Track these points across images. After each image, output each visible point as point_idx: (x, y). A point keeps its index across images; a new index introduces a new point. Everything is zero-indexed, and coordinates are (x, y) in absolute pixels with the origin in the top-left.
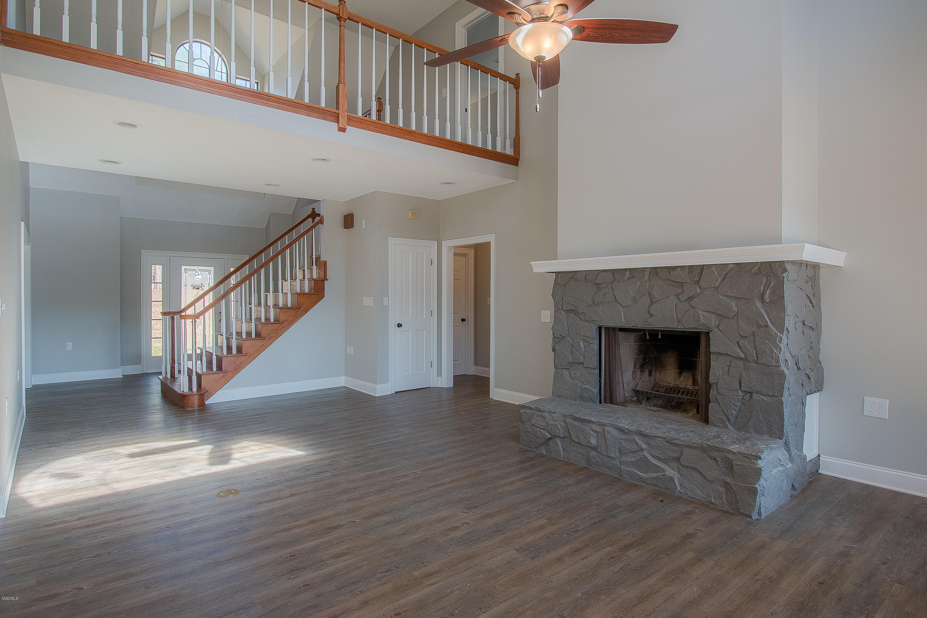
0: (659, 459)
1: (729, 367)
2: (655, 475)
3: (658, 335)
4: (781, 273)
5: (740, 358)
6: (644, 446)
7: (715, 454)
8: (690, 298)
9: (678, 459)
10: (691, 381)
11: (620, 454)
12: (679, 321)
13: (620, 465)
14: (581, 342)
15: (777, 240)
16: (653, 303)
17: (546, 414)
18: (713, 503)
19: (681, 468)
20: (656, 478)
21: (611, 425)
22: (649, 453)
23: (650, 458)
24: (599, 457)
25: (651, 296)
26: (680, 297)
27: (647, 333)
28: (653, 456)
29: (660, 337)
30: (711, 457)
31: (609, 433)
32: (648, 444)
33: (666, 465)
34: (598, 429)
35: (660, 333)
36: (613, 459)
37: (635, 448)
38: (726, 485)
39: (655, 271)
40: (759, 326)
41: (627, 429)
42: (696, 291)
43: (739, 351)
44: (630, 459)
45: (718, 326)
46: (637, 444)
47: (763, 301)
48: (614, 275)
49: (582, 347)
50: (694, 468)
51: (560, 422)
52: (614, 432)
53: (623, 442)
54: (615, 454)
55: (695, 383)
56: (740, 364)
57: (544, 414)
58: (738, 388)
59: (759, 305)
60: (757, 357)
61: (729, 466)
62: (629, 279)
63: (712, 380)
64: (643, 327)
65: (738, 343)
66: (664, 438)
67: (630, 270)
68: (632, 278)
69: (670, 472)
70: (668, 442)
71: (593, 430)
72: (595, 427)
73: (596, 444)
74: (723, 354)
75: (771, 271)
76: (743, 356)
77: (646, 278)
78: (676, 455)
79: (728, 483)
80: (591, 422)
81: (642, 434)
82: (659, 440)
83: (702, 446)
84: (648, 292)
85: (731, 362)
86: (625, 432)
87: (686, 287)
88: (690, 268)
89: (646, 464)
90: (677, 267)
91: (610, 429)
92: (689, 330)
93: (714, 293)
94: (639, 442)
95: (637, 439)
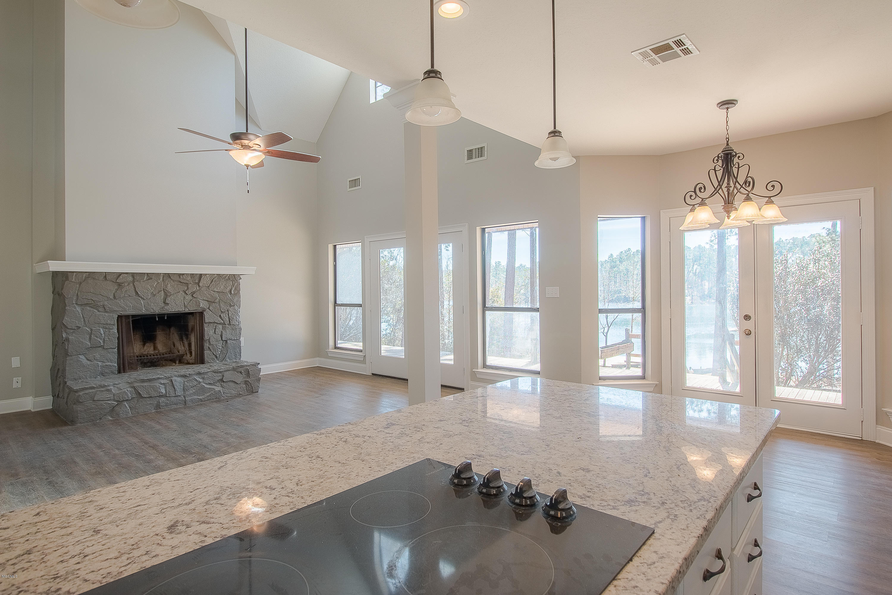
0: (210, 384)
1: (215, 329)
4: (239, 280)
5: (220, 324)
6: (201, 380)
7: (240, 370)
8: (193, 293)
9: (222, 380)
10: (152, 348)
11: (184, 391)
12: (185, 307)
13: (185, 398)
14: (101, 329)
16: (167, 296)
17: (111, 387)
18: (241, 394)
19: (223, 384)
20: (210, 396)
21: (176, 376)
22: (204, 383)
23: (206, 386)
24: (168, 400)
25: (166, 292)
26: (187, 292)
27: (157, 317)
28: (206, 384)
29: (157, 319)
30: (238, 372)
31: (175, 381)
32: (203, 378)
33: (213, 386)
35: (166, 316)
36: (178, 397)
37: (195, 383)
38: (246, 383)
39: (168, 276)
41: (189, 374)
42: (197, 288)
43: (220, 320)
44: (192, 391)
45: (209, 307)
46: (196, 380)
47: (231, 293)
49: (102, 332)
50: (229, 381)
51: (127, 389)
53: (186, 383)
55: (155, 348)
56: (221, 326)
57: (109, 388)
58: (220, 339)
59: (229, 295)
60: (230, 321)
61: (248, 373)
62: (147, 279)
63: (206, 337)
64: (160, 312)
65: (220, 316)
66: (213, 371)
67: (149, 274)
68: (150, 279)
69: (217, 389)
70: (215, 373)
71: (161, 384)
72: (162, 382)
73: (164, 392)
74: (211, 323)
75: (234, 279)
76: (222, 322)
77: (161, 280)
78: (220, 378)
79: (248, 381)
80: (159, 378)
81: (199, 374)
82: (210, 373)
83: (233, 368)
84: (163, 289)
85: (216, 326)
86: (187, 376)
87: (190, 286)
88: (192, 275)
89: (203, 390)
90: (183, 274)
91: (176, 378)
92: (191, 311)
93: (207, 290)
94: (198, 379)
95: (196, 378)
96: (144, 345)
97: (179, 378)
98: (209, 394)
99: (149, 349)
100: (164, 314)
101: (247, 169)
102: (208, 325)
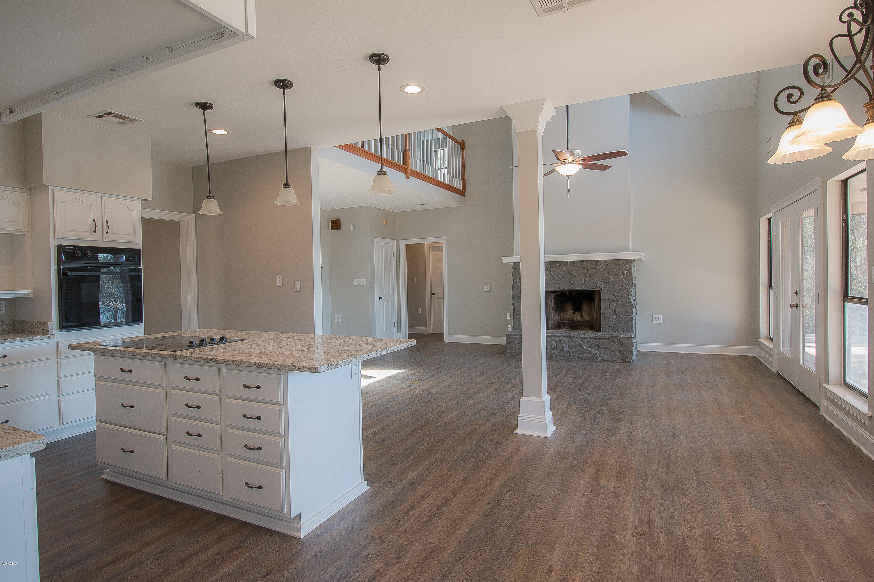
0: (589, 347)
1: (610, 305)
2: (587, 354)
3: (573, 293)
4: (631, 264)
5: (614, 301)
6: (581, 343)
7: (615, 340)
8: (592, 275)
9: (598, 346)
11: (569, 348)
12: (586, 286)
13: (569, 353)
15: (628, 250)
16: (572, 278)
18: (615, 360)
19: (599, 348)
20: (588, 356)
21: (563, 336)
22: (584, 345)
24: (558, 352)
25: (571, 274)
26: (586, 275)
27: (568, 293)
28: (586, 346)
30: (613, 342)
31: (563, 339)
32: (583, 341)
33: (592, 349)
34: (556, 339)
35: (574, 292)
36: (565, 352)
37: (577, 344)
38: (620, 352)
39: (573, 263)
40: (623, 286)
41: (573, 336)
42: (594, 271)
43: (614, 297)
44: (575, 349)
45: (604, 287)
46: (578, 342)
47: (624, 276)
48: (550, 265)
50: (605, 348)
52: (565, 339)
53: (570, 342)
54: (566, 349)
56: (614, 303)
58: (614, 314)
59: (622, 277)
60: (622, 299)
61: (621, 344)
62: (559, 266)
63: (602, 311)
64: (567, 289)
65: (614, 294)
66: (591, 337)
67: (559, 262)
68: (560, 266)
69: (594, 352)
70: (593, 339)
71: (553, 340)
72: (554, 338)
73: (555, 346)
74: (606, 299)
75: (627, 264)
76: (616, 300)
77: (568, 266)
78: (597, 344)
79: (621, 351)
80: (552, 336)
81: (580, 337)
82: (589, 338)
83: (609, 337)
84: (570, 273)
85: (610, 303)
86: (571, 338)
87: (589, 270)
88: (591, 261)
89: (583, 351)
90: (584, 261)
91: (563, 338)
92: (590, 290)
93: (603, 272)
94: (579, 341)
95: (578, 340)
96: (574, 313)
97: (565, 338)
98: (588, 354)
99: (577, 317)
100: (573, 291)
101: (568, 178)
102: (604, 301)
